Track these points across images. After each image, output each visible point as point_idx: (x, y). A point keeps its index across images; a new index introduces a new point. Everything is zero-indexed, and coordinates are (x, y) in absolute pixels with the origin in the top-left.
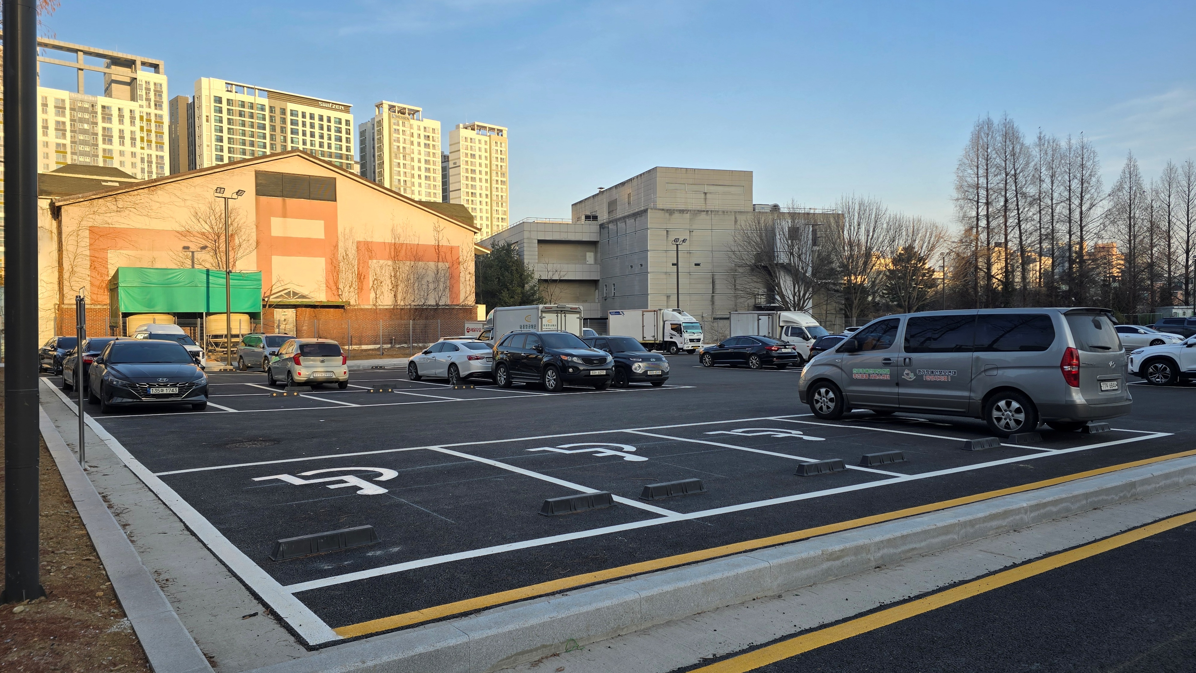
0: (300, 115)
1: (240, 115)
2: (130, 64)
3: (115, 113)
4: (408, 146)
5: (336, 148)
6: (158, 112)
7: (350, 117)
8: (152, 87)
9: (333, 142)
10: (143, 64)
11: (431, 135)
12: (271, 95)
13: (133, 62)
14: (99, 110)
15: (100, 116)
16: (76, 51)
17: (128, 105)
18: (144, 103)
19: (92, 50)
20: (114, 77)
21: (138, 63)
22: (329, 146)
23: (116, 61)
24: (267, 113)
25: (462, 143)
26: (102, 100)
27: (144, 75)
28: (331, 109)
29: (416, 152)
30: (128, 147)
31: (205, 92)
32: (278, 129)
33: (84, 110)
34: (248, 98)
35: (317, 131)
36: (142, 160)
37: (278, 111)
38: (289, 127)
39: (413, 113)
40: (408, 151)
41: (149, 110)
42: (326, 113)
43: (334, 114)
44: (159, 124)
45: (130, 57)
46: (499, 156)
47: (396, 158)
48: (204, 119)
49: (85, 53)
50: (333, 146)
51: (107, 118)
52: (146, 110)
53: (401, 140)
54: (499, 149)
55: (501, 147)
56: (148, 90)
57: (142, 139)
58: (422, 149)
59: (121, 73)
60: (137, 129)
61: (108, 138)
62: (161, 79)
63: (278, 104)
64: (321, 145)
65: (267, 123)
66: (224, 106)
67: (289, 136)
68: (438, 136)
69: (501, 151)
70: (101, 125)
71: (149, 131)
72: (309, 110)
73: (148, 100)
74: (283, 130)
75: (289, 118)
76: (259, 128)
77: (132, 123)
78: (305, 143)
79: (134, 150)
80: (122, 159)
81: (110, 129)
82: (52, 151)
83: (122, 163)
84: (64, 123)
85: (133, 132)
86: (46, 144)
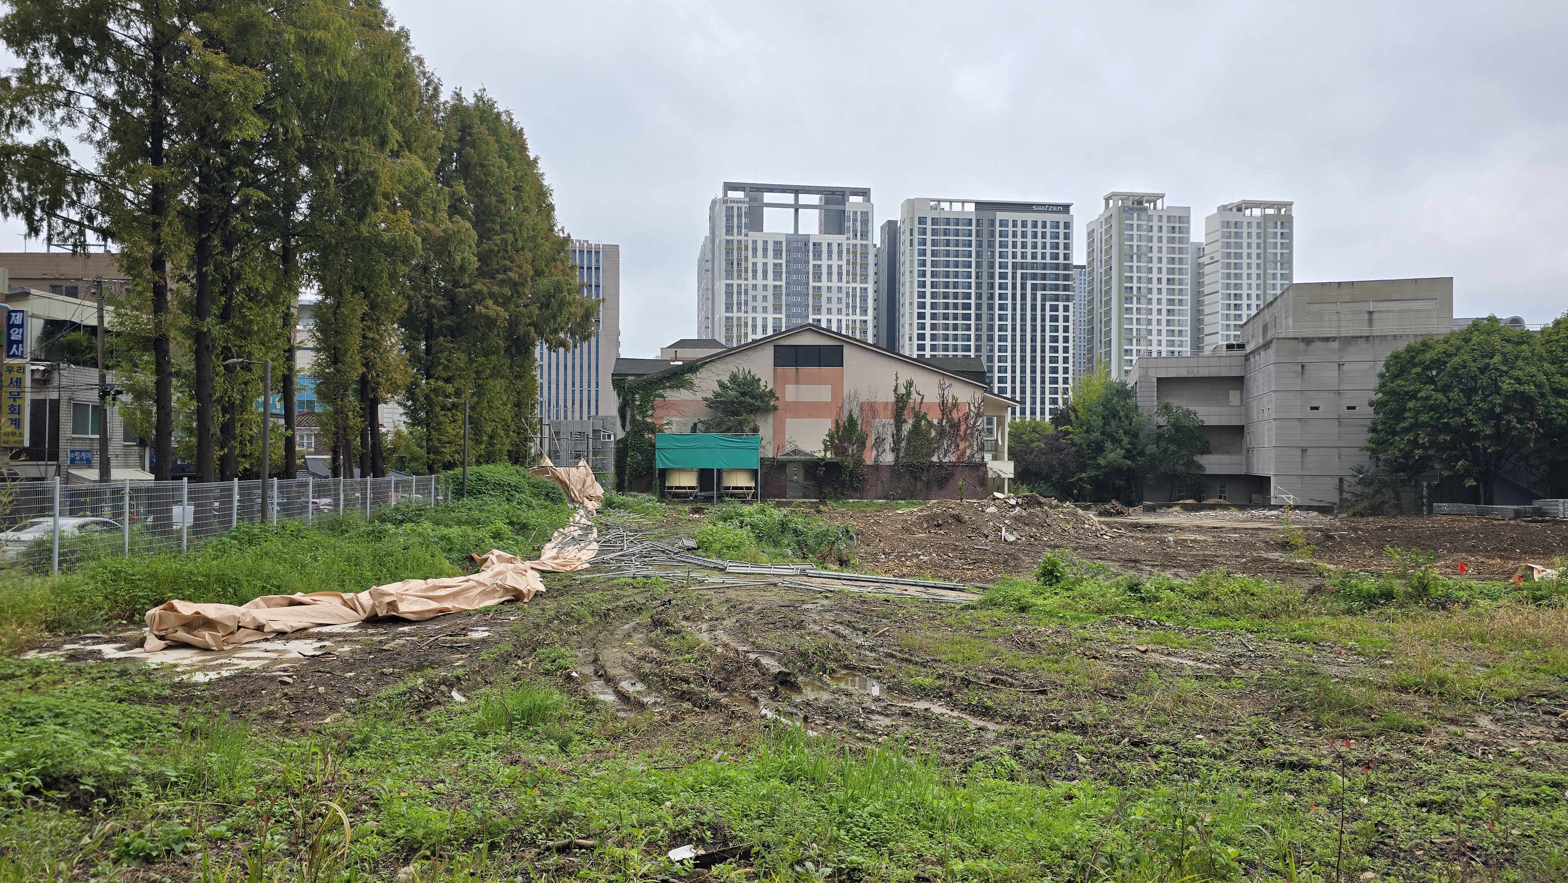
0: (1010, 223)
1: (945, 234)
3: (825, 249)
4: (1144, 244)
5: (1051, 258)
6: (864, 242)
8: (859, 217)
9: (1048, 251)
10: (852, 194)
11: (1177, 225)
13: (843, 193)
14: (810, 247)
15: (811, 254)
17: (836, 239)
18: (851, 235)
21: (847, 194)
22: (1043, 256)
24: (973, 228)
25: (1222, 230)
27: (852, 206)
28: (1048, 212)
29: (1155, 250)
30: (835, 284)
32: (985, 244)
33: (797, 249)
34: (953, 214)
36: (848, 294)
37: (986, 223)
38: (998, 239)
40: (1144, 250)
41: (855, 242)
42: (1039, 217)
43: (1050, 218)
44: (865, 255)
47: (1127, 260)
48: (908, 242)
49: (802, 192)
50: (1048, 256)
51: (817, 254)
52: (852, 241)
53: (1136, 238)
54: (1279, 231)
55: (1283, 228)
56: (855, 220)
57: (848, 272)
60: (844, 263)
61: (818, 275)
63: (986, 215)
64: (1034, 256)
65: (973, 238)
66: (929, 227)
67: (998, 250)
69: (1283, 233)
70: (812, 262)
71: (855, 264)
72: (1019, 216)
73: (854, 230)
74: (991, 244)
76: (964, 245)
77: (840, 257)
78: (1014, 256)
79: (840, 284)
80: (829, 295)
81: (820, 266)
82: (770, 293)
83: (829, 300)
84: (781, 264)
85: (840, 267)
86: (765, 287)
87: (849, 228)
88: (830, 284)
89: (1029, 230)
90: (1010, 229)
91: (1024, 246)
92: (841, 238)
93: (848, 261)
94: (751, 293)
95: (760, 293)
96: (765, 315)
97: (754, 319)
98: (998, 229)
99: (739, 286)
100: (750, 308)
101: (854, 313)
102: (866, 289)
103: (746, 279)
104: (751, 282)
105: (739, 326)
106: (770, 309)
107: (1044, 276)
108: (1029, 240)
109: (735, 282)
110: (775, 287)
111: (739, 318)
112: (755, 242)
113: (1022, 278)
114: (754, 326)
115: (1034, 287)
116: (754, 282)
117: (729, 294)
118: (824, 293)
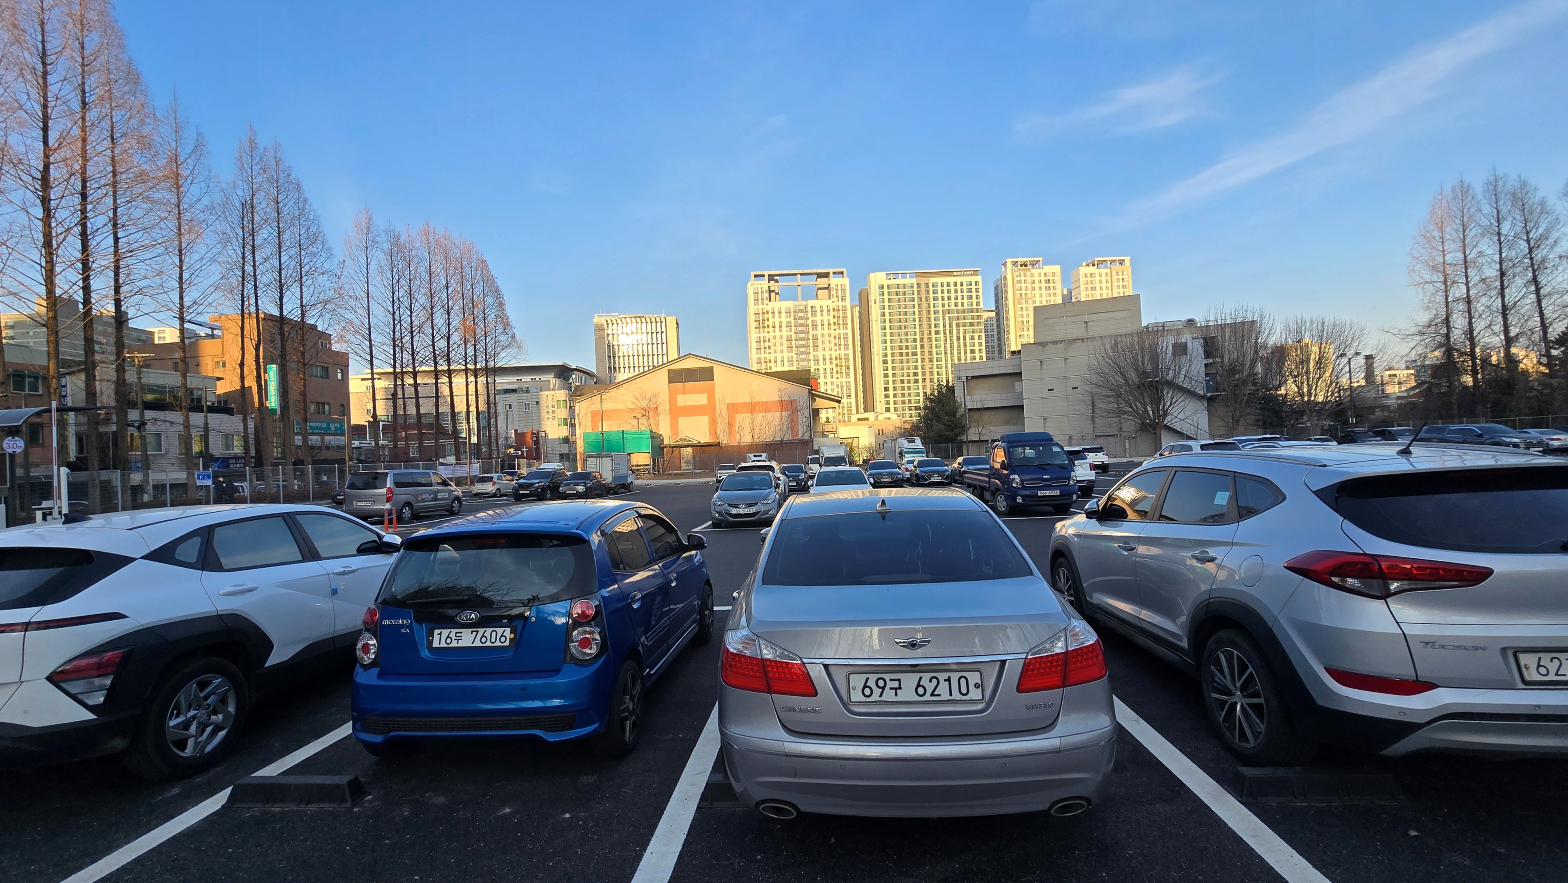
0: (939, 285)
1: (897, 294)
2: (826, 275)
3: (818, 309)
4: (1029, 292)
5: (968, 305)
6: (844, 304)
7: (979, 278)
8: (839, 287)
9: (965, 301)
10: (834, 273)
11: (1051, 278)
12: (918, 275)
13: (828, 273)
14: (809, 309)
15: (810, 313)
16: (796, 275)
17: (825, 303)
18: (835, 299)
19: (805, 272)
20: (819, 286)
21: (831, 274)
22: (963, 305)
23: (820, 276)
24: (915, 289)
25: (1082, 280)
26: (811, 303)
27: (834, 281)
28: (964, 275)
29: (1037, 295)
30: (826, 332)
31: (872, 283)
32: (924, 299)
33: (801, 311)
34: (900, 281)
35: (953, 295)
36: (835, 337)
37: (923, 286)
38: (931, 295)
39: (1034, 264)
40: (1029, 296)
41: (838, 304)
42: (958, 280)
43: (965, 279)
44: (844, 312)
45: (826, 271)
46: (1121, 284)
47: (1019, 303)
48: (873, 302)
49: (801, 274)
50: (966, 304)
51: (814, 312)
52: (836, 304)
53: (1023, 288)
54: (1120, 277)
55: (1123, 275)
56: (837, 290)
57: (834, 324)
58: (1044, 292)
59: (823, 282)
60: (831, 317)
61: (815, 326)
62: (845, 281)
63: (923, 281)
64: (956, 305)
65: (916, 296)
66: (886, 290)
67: (932, 302)
68: (1058, 278)
69: (1123, 279)
70: (811, 319)
71: (838, 318)
72: (945, 280)
73: (837, 297)
74: (927, 299)
75: (931, 289)
76: (910, 301)
77: (829, 315)
78: (943, 306)
79: (829, 332)
81: (816, 321)
82: (784, 340)
83: (823, 342)
84: (791, 321)
85: (829, 320)
86: (781, 337)
87: (834, 295)
89: (952, 288)
90: (939, 288)
91: (949, 298)
92: (829, 302)
93: (834, 316)
94: (772, 341)
95: (778, 341)
99: (764, 337)
100: (771, 351)
101: (840, 349)
102: (847, 334)
103: (769, 332)
104: (772, 334)
105: (764, 363)
107: (964, 318)
111: (764, 358)
112: (773, 308)
113: (949, 320)
115: (958, 325)
116: (774, 334)
118: (819, 337)
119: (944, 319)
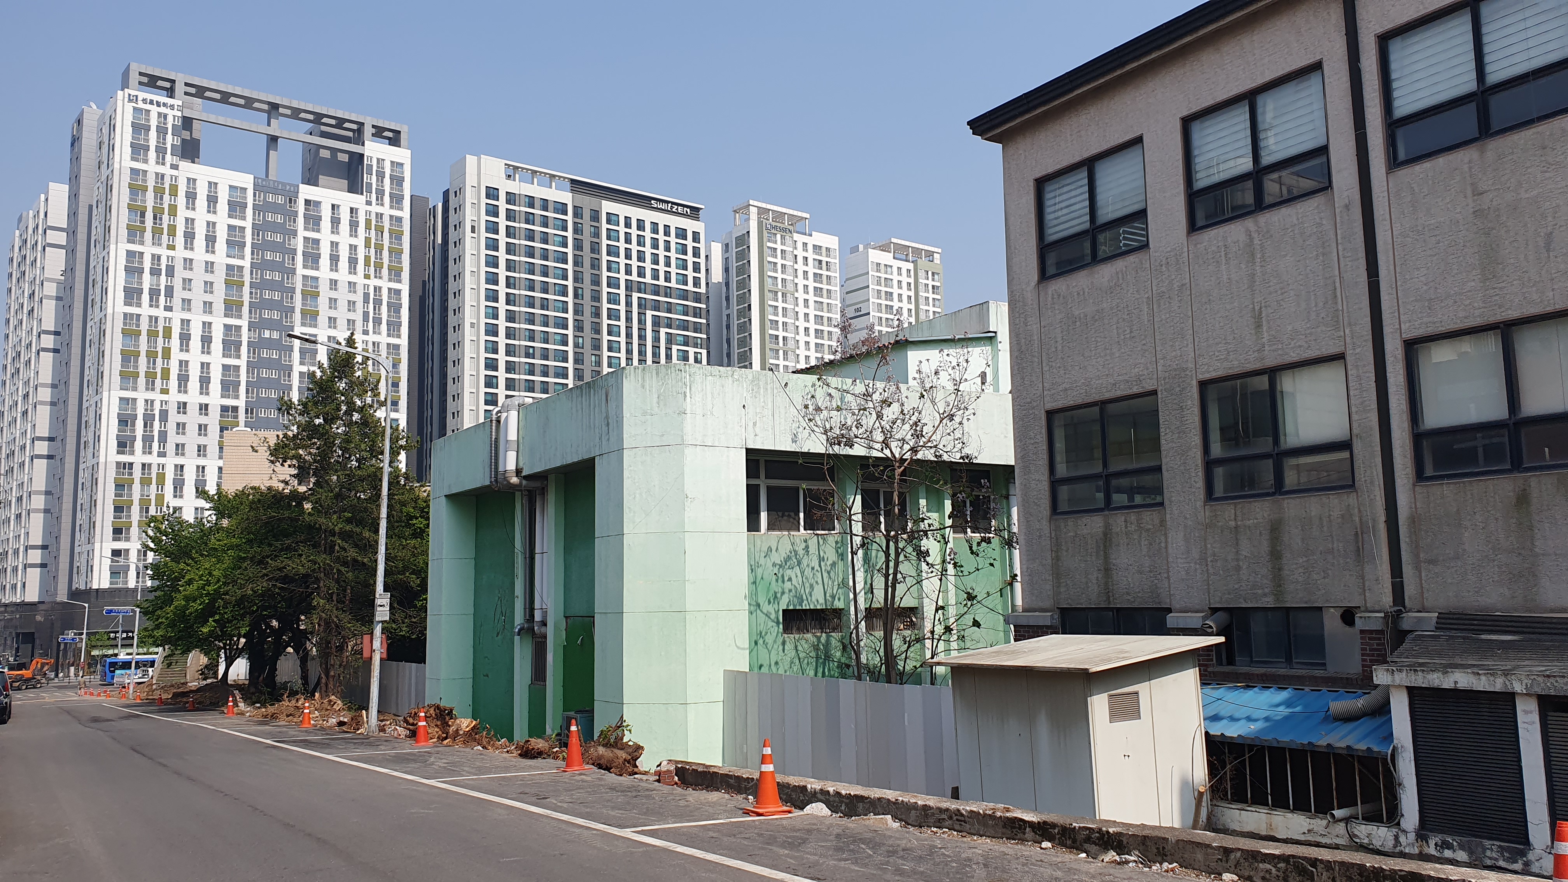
0: (622, 221)
1: (527, 221)
4: (789, 278)
6: (395, 213)
7: (700, 226)
8: (388, 170)
9: (673, 270)
10: (376, 130)
11: (824, 259)
12: (577, 186)
14: (301, 208)
15: (301, 219)
17: (347, 200)
18: (374, 196)
22: (668, 279)
24: (569, 218)
25: (872, 273)
26: (306, 191)
27: (375, 150)
29: (801, 288)
30: (343, 275)
31: (471, 179)
32: (587, 246)
33: (273, 207)
34: (539, 192)
36: (366, 296)
37: (587, 215)
38: (604, 242)
39: (796, 222)
40: (789, 286)
41: (380, 210)
42: (663, 219)
43: (676, 222)
44: (396, 235)
46: (931, 296)
47: (771, 297)
50: (673, 277)
51: (313, 222)
52: (375, 208)
53: (779, 267)
54: (931, 283)
55: (934, 280)
56: (381, 175)
57: (367, 259)
58: (811, 283)
60: (360, 242)
61: (312, 259)
62: (402, 154)
63: (588, 202)
64: (655, 275)
66: (502, 205)
68: (835, 260)
69: (934, 287)
70: (302, 234)
71: (379, 247)
72: (636, 213)
73: (380, 191)
74: (595, 248)
77: (353, 231)
78: (628, 272)
79: (353, 278)
80: (333, 294)
81: (317, 242)
82: (219, 278)
83: (333, 303)
84: (243, 229)
85: (353, 248)
86: (209, 267)
87: (370, 185)
88: (334, 276)
89: (648, 234)
90: (622, 229)
91: (641, 257)
92: (357, 200)
93: (368, 241)
94: (180, 273)
95: (198, 276)
96: (208, 318)
97: (185, 323)
98: (605, 226)
99: (156, 258)
100: (177, 302)
101: (377, 329)
102: (398, 292)
103: (171, 247)
104: (180, 253)
105: (152, 334)
106: (219, 307)
107: (669, 308)
108: (648, 250)
109: (148, 250)
110: (229, 267)
111: (153, 320)
112: (191, 181)
113: (640, 306)
114: (185, 338)
115: (656, 322)
116: (188, 254)
117: (133, 270)
118: (324, 289)
119: (629, 304)
